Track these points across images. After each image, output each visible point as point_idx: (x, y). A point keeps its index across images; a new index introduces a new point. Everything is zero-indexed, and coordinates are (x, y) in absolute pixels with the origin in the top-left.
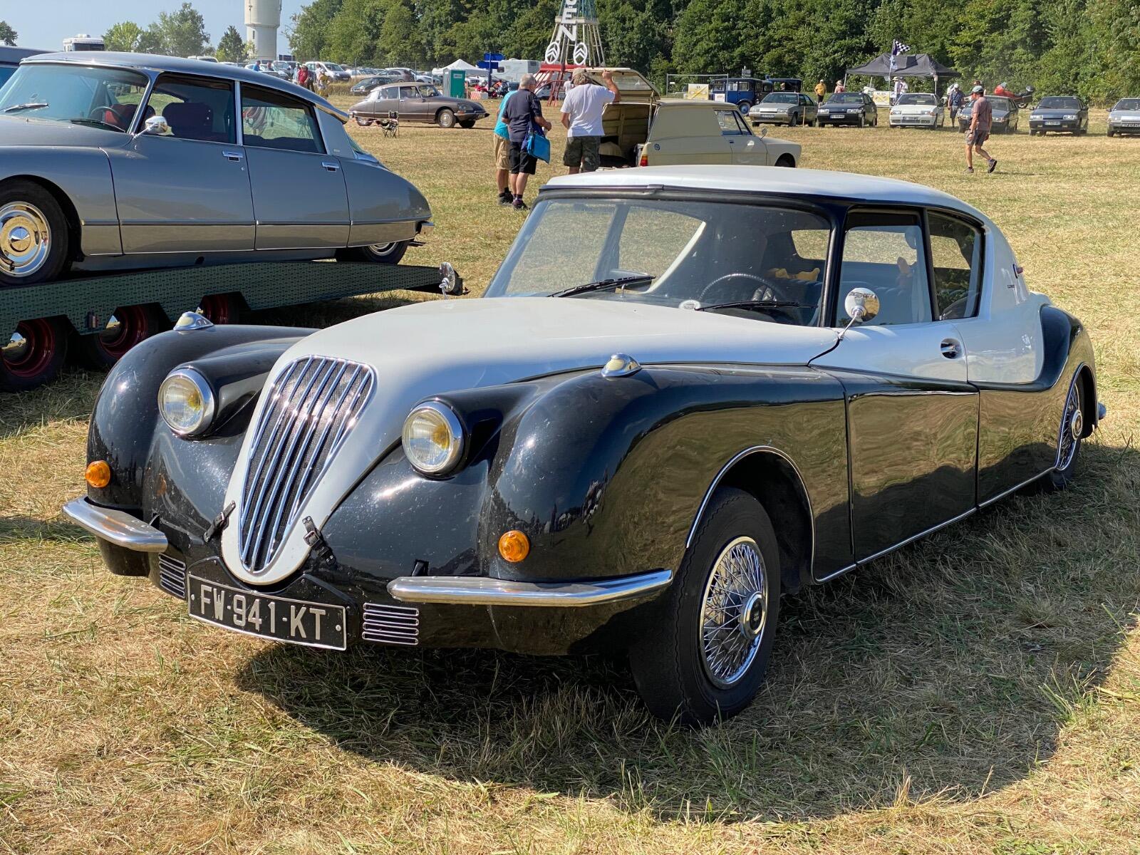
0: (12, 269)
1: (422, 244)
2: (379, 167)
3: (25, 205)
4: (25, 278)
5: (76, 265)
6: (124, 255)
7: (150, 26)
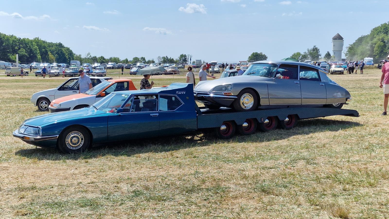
0: (245, 108)
1: (348, 104)
2: (336, 85)
3: (248, 94)
4: (248, 110)
5: (259, 107)
6: (270, 105)
7: (304, 53)
